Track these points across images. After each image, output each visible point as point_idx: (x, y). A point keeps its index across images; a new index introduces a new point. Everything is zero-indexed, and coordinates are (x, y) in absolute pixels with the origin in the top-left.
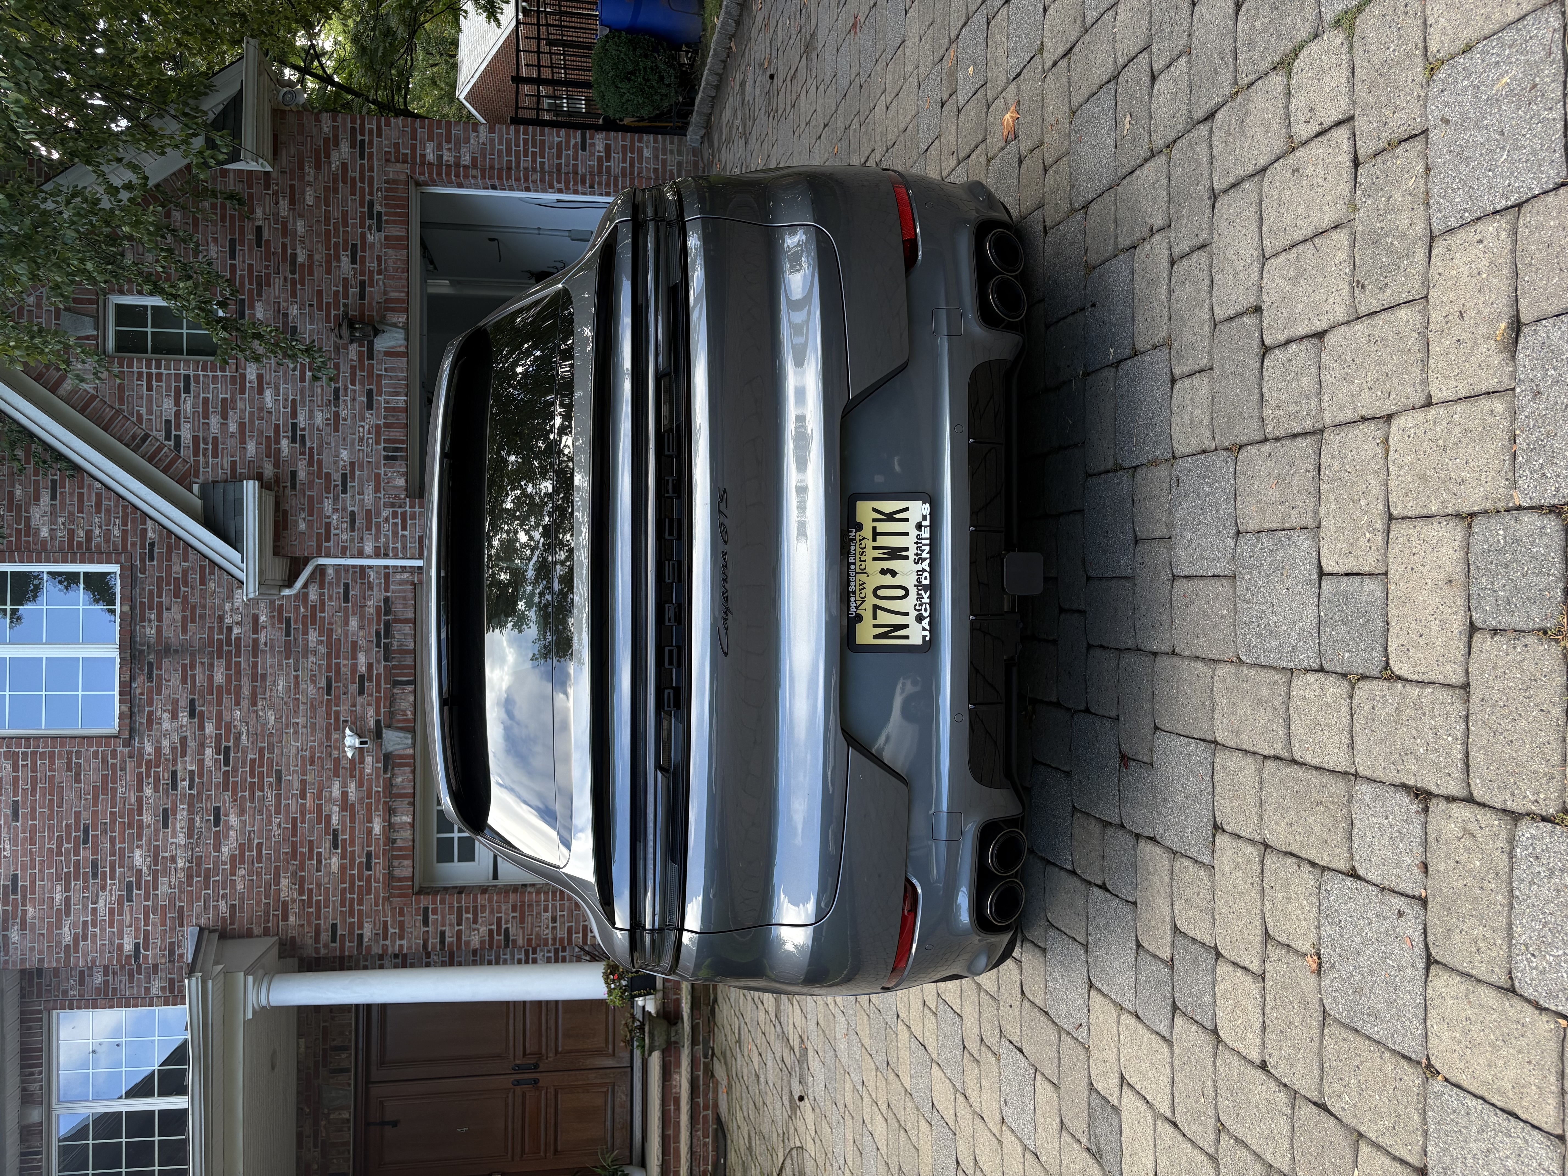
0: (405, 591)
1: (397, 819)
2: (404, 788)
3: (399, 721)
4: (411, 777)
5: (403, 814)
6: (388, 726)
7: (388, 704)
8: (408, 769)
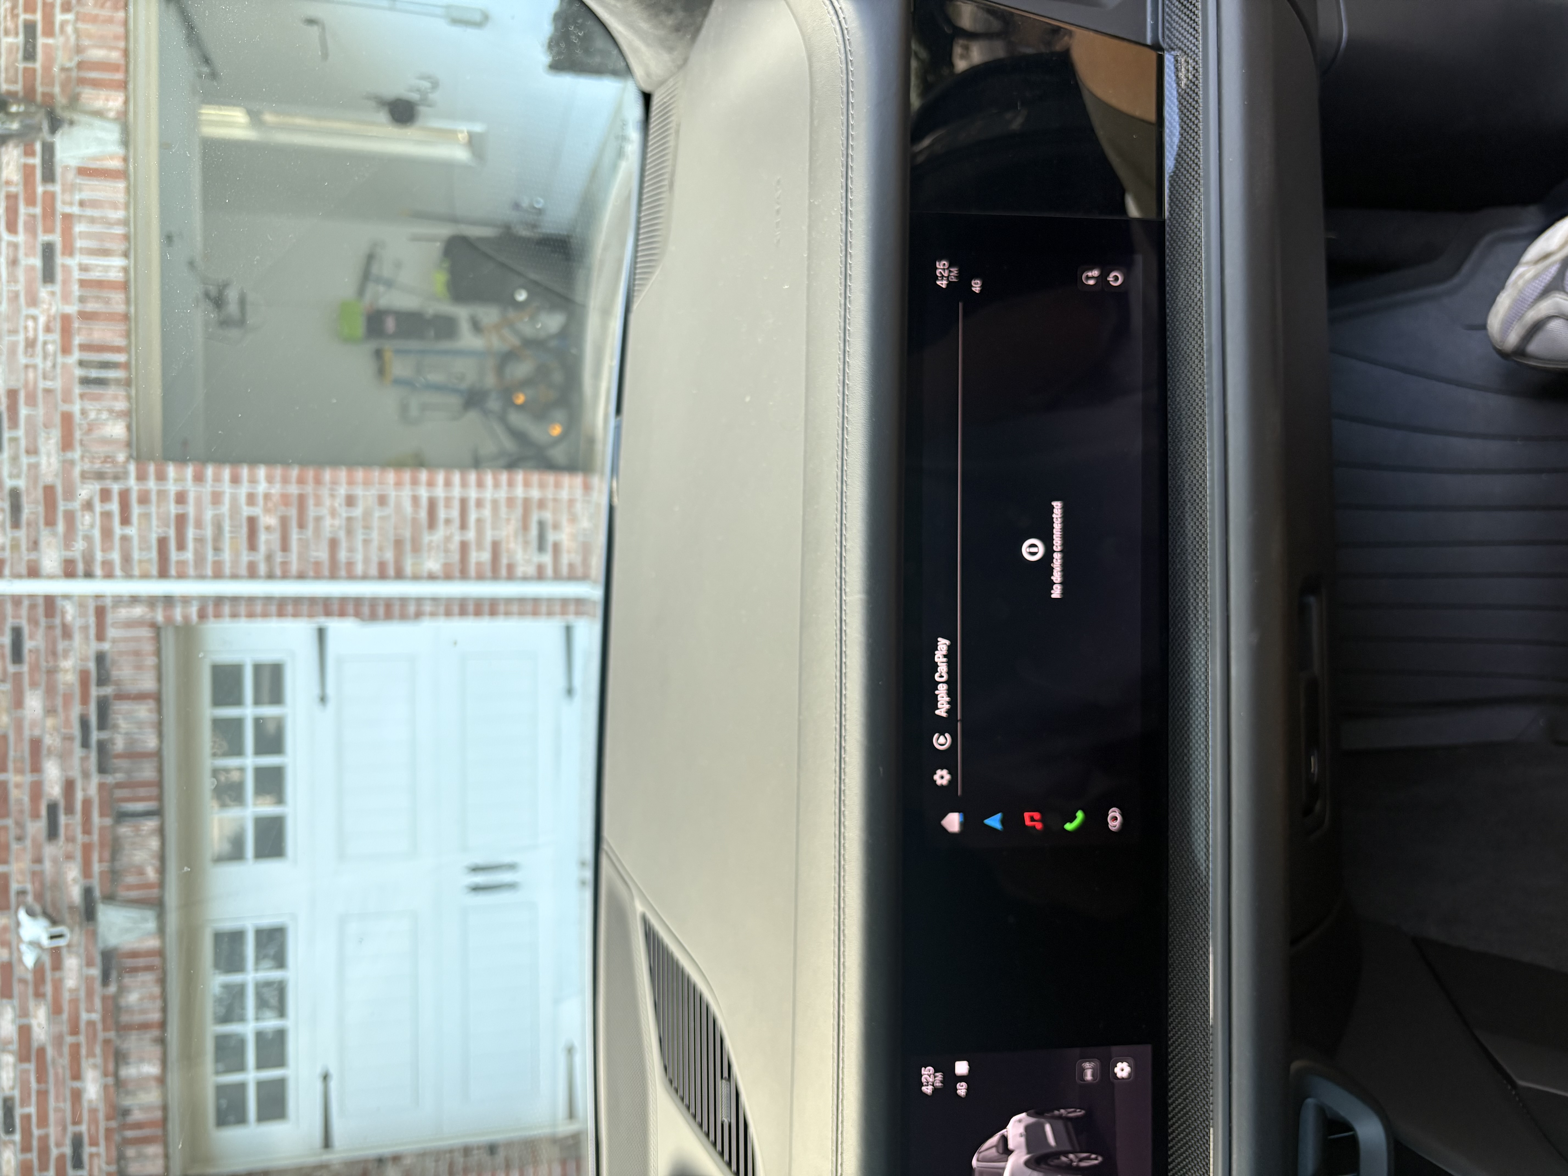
0: (137, 639)
1: (130, 1072)
2: (143, 1012)
3: (130, 888)
4: (156, 990)
5: (141, 1060)
6: (110, 898)
7: (107, 855)
8: (149, 978)
